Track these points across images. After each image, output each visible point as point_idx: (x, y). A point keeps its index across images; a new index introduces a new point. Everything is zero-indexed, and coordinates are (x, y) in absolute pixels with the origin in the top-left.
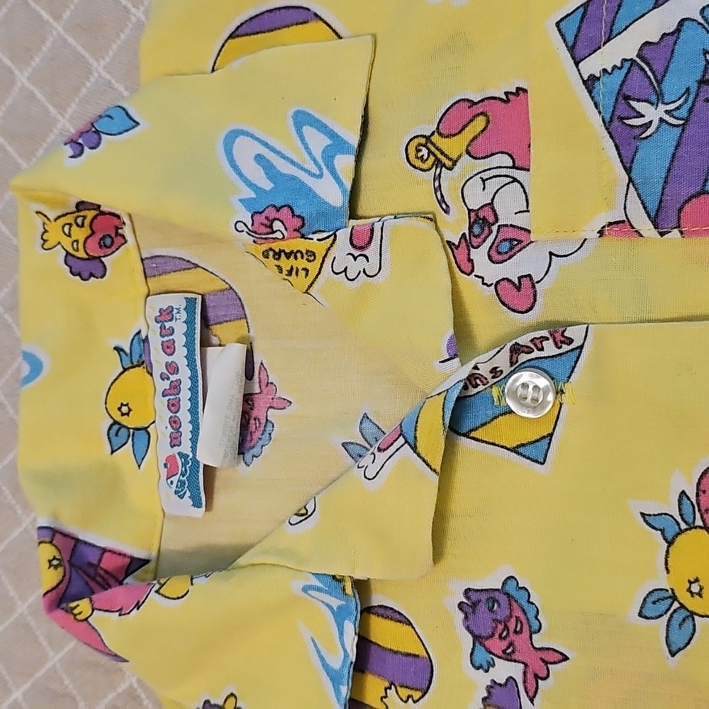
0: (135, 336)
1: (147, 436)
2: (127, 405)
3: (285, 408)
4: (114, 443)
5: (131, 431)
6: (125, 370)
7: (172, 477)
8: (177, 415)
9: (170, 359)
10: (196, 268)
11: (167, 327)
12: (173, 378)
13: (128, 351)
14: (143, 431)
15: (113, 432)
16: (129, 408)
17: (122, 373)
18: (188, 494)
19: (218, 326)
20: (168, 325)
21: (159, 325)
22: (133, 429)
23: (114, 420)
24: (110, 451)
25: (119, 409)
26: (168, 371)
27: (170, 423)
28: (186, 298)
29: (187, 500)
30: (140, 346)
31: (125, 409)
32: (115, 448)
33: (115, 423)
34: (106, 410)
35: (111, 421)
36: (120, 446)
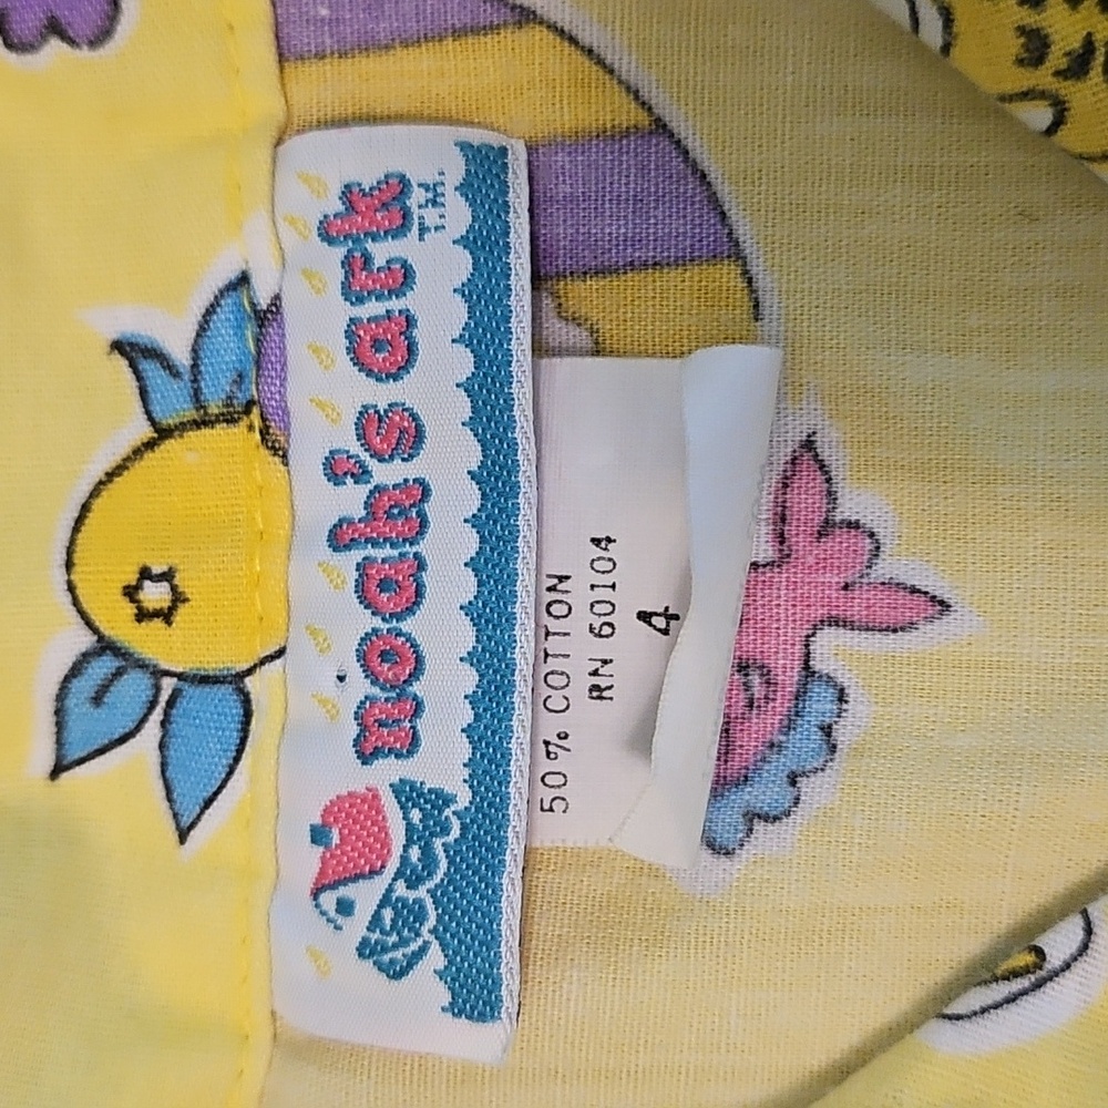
0: (223, 293)
1: (239, 711)
2: (168, 576)
3: (912, 626)
4: (74, 732)
5: (168, 684)
6: (163, 433)
7: (344, 882)
8: (405, 626)
9: (382, 395)
10: (519, 25)
11: (379, 261)
12: (388, 474)
13: (181, 356)
14: (226, 690)
15: (85, 686)
16: (174, 588)
17: (150, 445)
18: (435, 958)
19: (592, 283)
20: (381, 252)
21: (340, 252)
22: (180, 676)
23: (101, 638)
24: (47, 760)
25: (131, 592)
26: (368, 447)
27: (363, 658)
28: (464, 147)
29: (427, 983)
30: (242, 338)
31: (156, 595)
32: (74, 753)
33: (105, 646)
34: (68, 593)
35: (86, 640)
36: (96, 747)
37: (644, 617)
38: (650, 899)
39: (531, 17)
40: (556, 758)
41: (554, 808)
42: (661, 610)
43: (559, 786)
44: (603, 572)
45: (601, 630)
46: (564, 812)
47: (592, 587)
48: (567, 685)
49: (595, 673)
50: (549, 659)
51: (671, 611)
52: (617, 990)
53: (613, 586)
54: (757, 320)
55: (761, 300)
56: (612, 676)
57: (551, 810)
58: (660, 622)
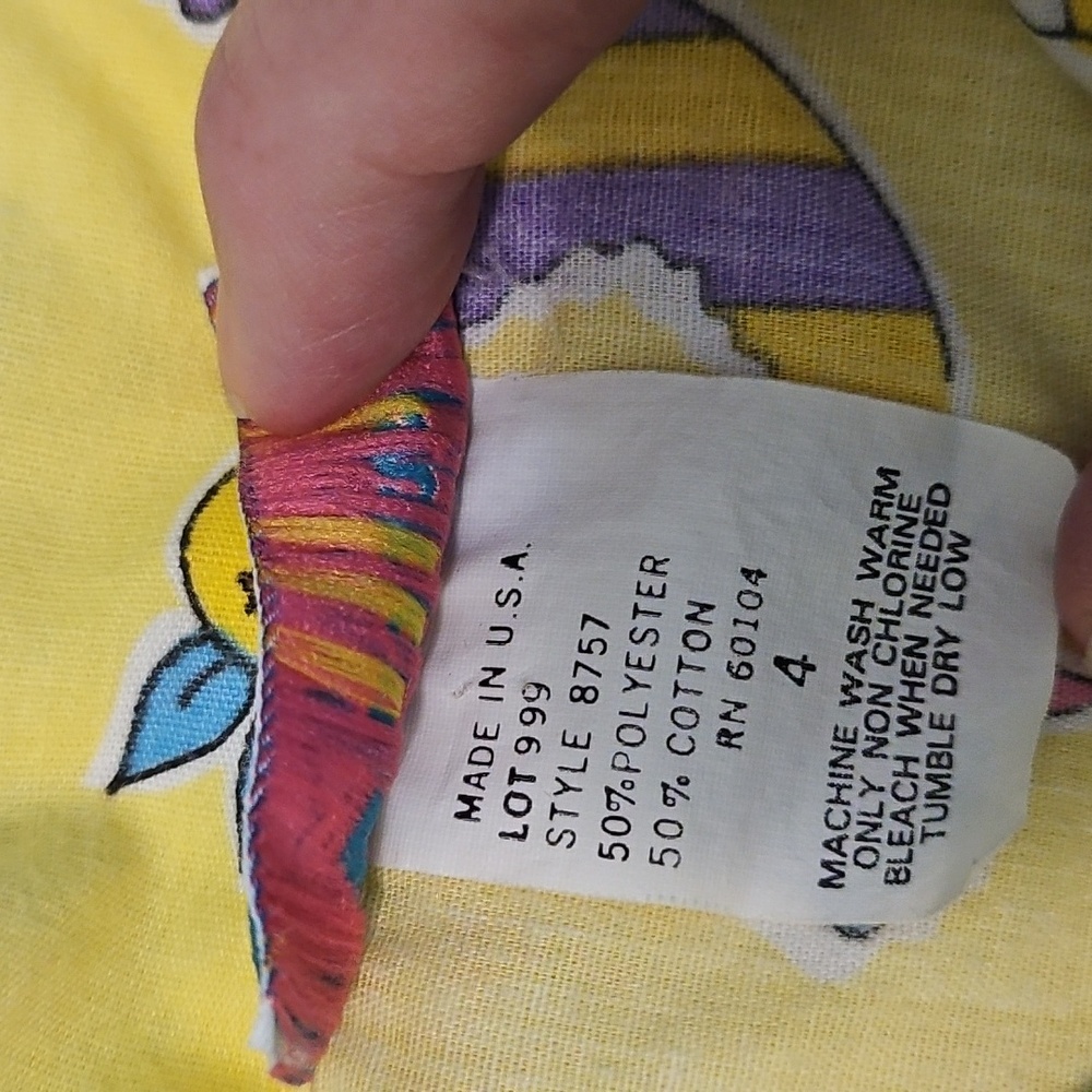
4: (148, 737)
10: (715, 37)
15: (174, 680)
19: (775, 316)
23: (205, 624)
24: (109, 769)
25: (245, 580)
32: (143, 762)
33: (208, 634)
34: (180, 570)
35: (190, 626)
36: (168, 759)
37: (782, 663)
38: (765, 981)
39: (729, 30)
40: (673, 805)
41: (664, 861)
42: (800, 658)
43: (673, 837)
44: (748, 608)
45: (739, 670)
46: (676, 866)
47: (736, 621)
48: (695, 726)
49: (726, 716)
50: (680, 693)
51: (810, 661)
52: (720, 1080)
53: (755, 625)
54: (948, 380)
55: (952, 360)
56: (743, 722)
57: (661, 862)
58: (796, 671)
